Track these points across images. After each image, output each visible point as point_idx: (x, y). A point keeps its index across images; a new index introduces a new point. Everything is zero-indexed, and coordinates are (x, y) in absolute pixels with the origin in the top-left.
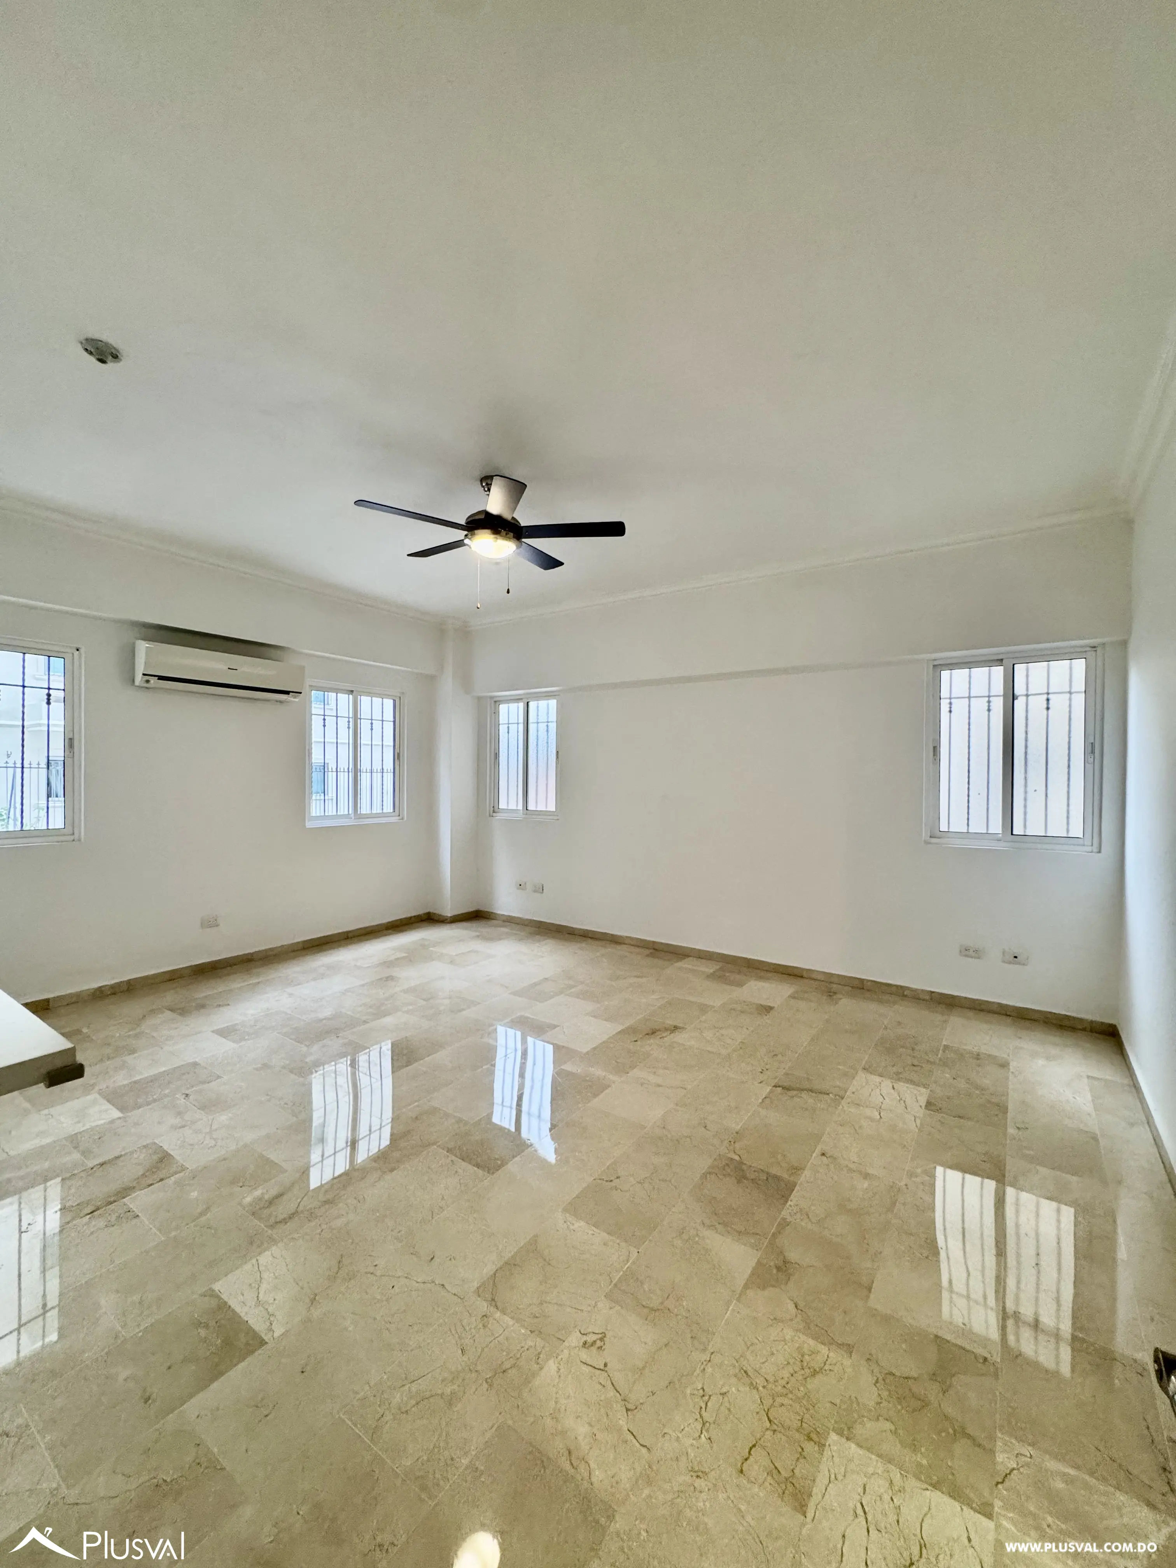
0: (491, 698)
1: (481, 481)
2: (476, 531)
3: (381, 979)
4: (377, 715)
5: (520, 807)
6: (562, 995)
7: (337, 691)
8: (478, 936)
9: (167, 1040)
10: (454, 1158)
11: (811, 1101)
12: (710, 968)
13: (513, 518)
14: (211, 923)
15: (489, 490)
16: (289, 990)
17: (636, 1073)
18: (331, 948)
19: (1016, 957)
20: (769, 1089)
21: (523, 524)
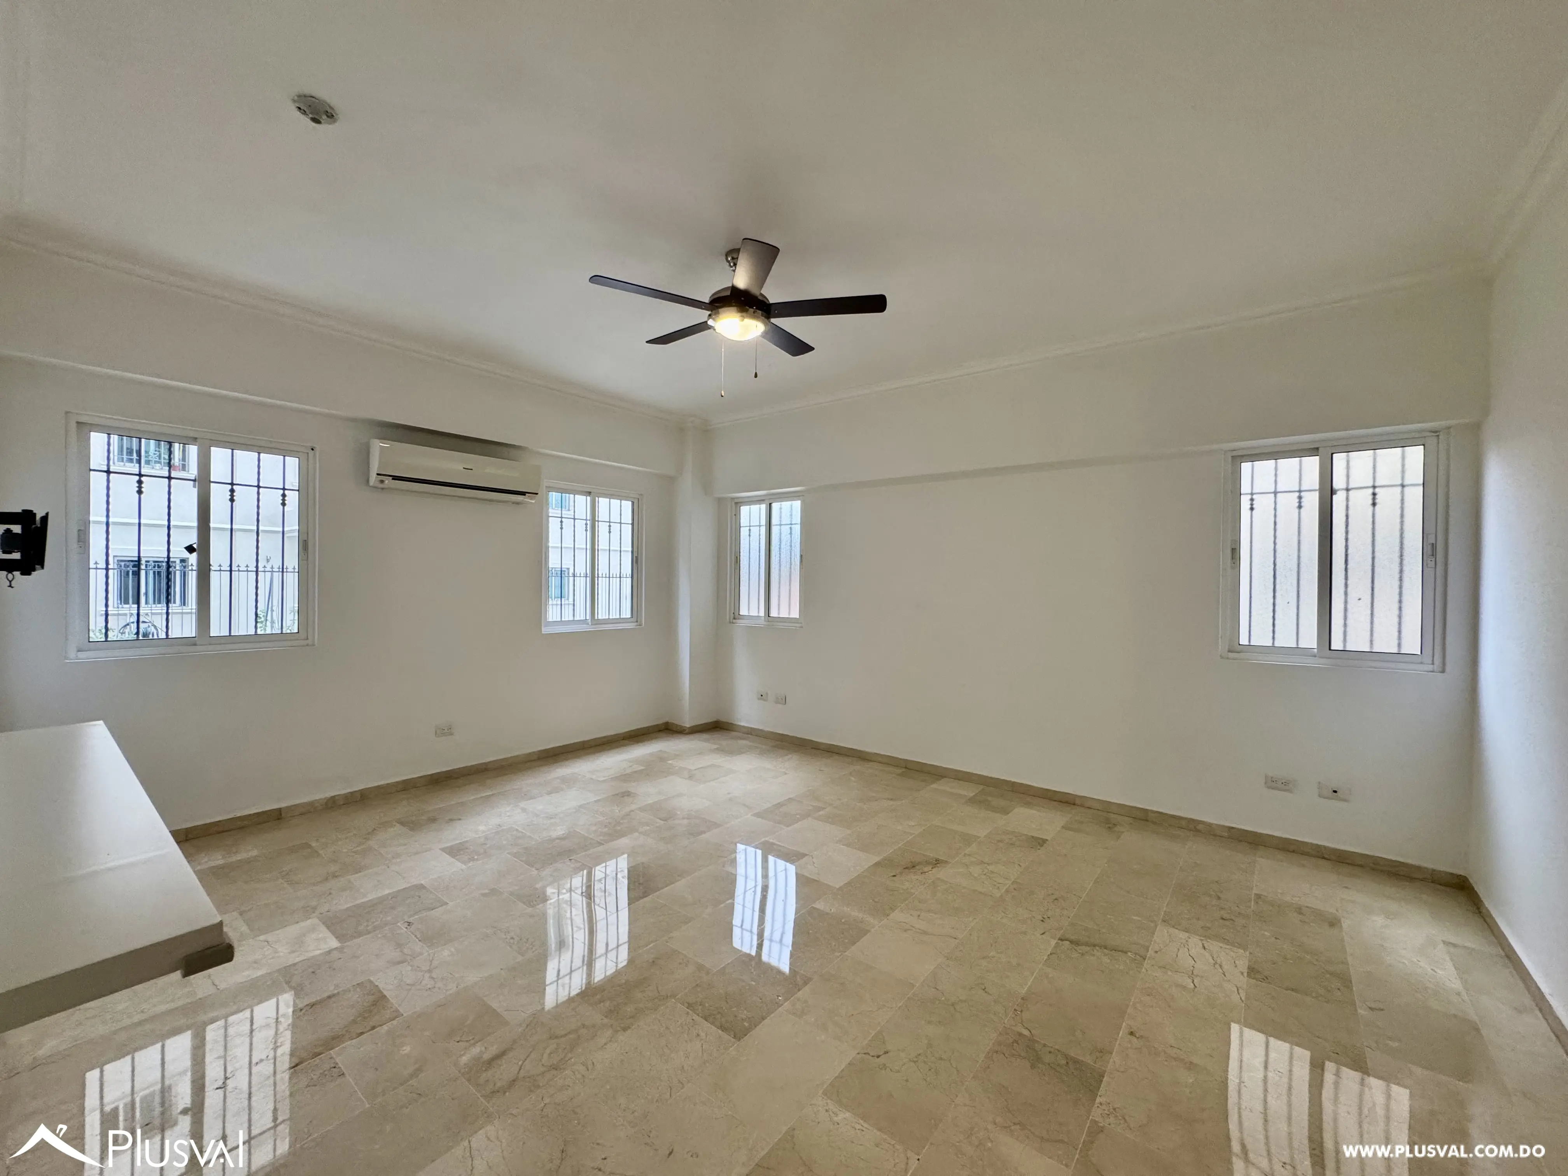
0: (733, 499)
1: (727, 256)
2: (720, 310)
3: (617, 795)
4: (615, 517)
5: (762, 614)
6: (810, 819)
7: (575, 492)
8: (717, 749)
9: (393, 858)
10: (695, 1017)
11: (1106, 960)
12: (970, 791)
13: (762, 295)
14: (445, 731)
15: (735, 265)
16: (523, 804)
17: (897, 915)
18: (567, 759)
19: (1335, 792)
20: (1053, 942)
21: (772, 301)
